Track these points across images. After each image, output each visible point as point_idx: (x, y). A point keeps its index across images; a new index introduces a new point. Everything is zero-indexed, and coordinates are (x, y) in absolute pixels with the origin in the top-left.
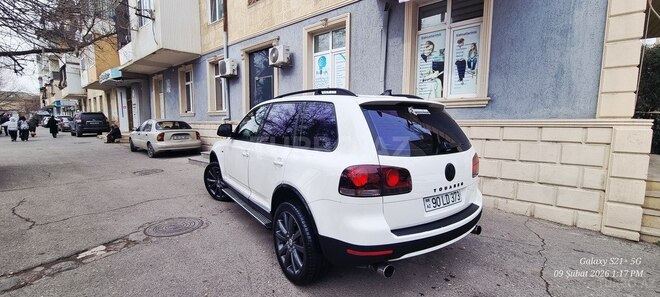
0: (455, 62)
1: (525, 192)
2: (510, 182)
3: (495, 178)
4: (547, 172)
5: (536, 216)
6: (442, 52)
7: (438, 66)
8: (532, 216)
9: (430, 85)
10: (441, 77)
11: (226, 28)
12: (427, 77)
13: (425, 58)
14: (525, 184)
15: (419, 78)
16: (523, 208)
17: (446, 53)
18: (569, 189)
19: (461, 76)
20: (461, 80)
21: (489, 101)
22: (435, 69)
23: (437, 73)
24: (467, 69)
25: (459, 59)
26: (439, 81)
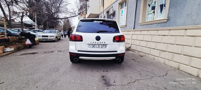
0: (159, 5)
1: (177, 58)
2: (171, 53)
3: (166, 51)
4: (187, 50)
5: (180, 69)
6: (155, 2)
7: (153, 8)
8: (179, 69)
9: (150, 16)
10: (154, 12)
11: (103, 7)
12: (150, 13)
13: (149, 5)
14: (177, 55)
15: (147, 14)
16: (175, 65)
17: (156, 3)
18: (197, 59)
19: (161, 11)
20: (161, 12)
21: (168, 20)
22: (152, 9)
23: (153, 11)
24: (164, 7)
25: (161, 4)
26: (153, 13)
